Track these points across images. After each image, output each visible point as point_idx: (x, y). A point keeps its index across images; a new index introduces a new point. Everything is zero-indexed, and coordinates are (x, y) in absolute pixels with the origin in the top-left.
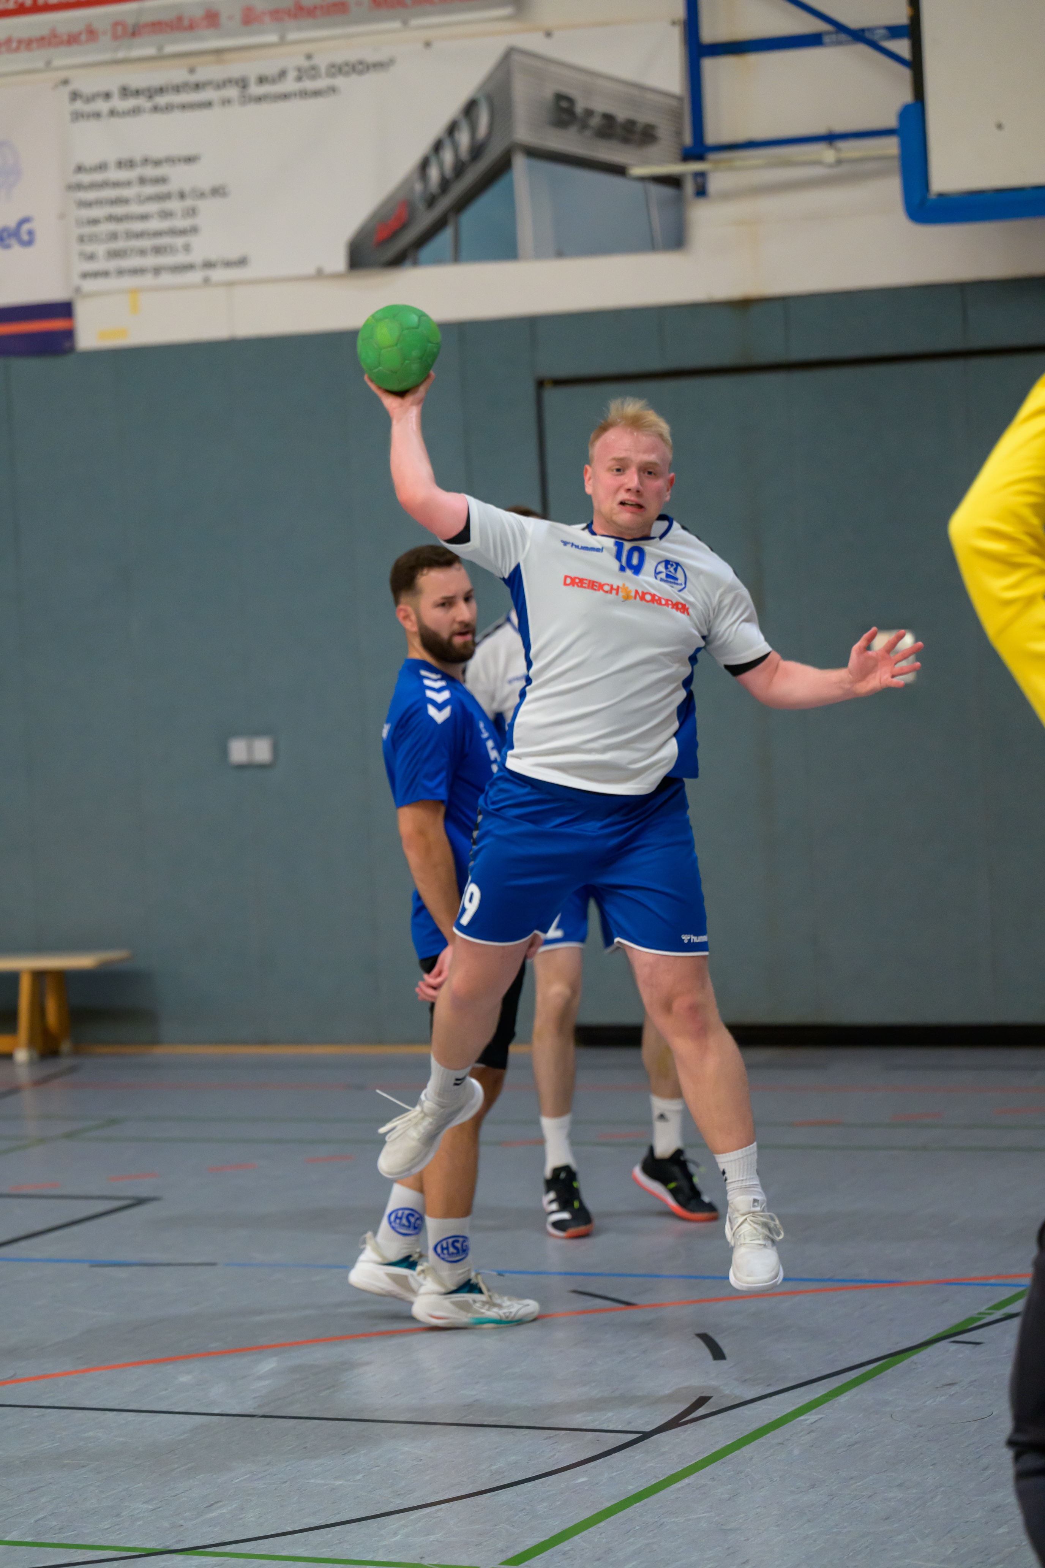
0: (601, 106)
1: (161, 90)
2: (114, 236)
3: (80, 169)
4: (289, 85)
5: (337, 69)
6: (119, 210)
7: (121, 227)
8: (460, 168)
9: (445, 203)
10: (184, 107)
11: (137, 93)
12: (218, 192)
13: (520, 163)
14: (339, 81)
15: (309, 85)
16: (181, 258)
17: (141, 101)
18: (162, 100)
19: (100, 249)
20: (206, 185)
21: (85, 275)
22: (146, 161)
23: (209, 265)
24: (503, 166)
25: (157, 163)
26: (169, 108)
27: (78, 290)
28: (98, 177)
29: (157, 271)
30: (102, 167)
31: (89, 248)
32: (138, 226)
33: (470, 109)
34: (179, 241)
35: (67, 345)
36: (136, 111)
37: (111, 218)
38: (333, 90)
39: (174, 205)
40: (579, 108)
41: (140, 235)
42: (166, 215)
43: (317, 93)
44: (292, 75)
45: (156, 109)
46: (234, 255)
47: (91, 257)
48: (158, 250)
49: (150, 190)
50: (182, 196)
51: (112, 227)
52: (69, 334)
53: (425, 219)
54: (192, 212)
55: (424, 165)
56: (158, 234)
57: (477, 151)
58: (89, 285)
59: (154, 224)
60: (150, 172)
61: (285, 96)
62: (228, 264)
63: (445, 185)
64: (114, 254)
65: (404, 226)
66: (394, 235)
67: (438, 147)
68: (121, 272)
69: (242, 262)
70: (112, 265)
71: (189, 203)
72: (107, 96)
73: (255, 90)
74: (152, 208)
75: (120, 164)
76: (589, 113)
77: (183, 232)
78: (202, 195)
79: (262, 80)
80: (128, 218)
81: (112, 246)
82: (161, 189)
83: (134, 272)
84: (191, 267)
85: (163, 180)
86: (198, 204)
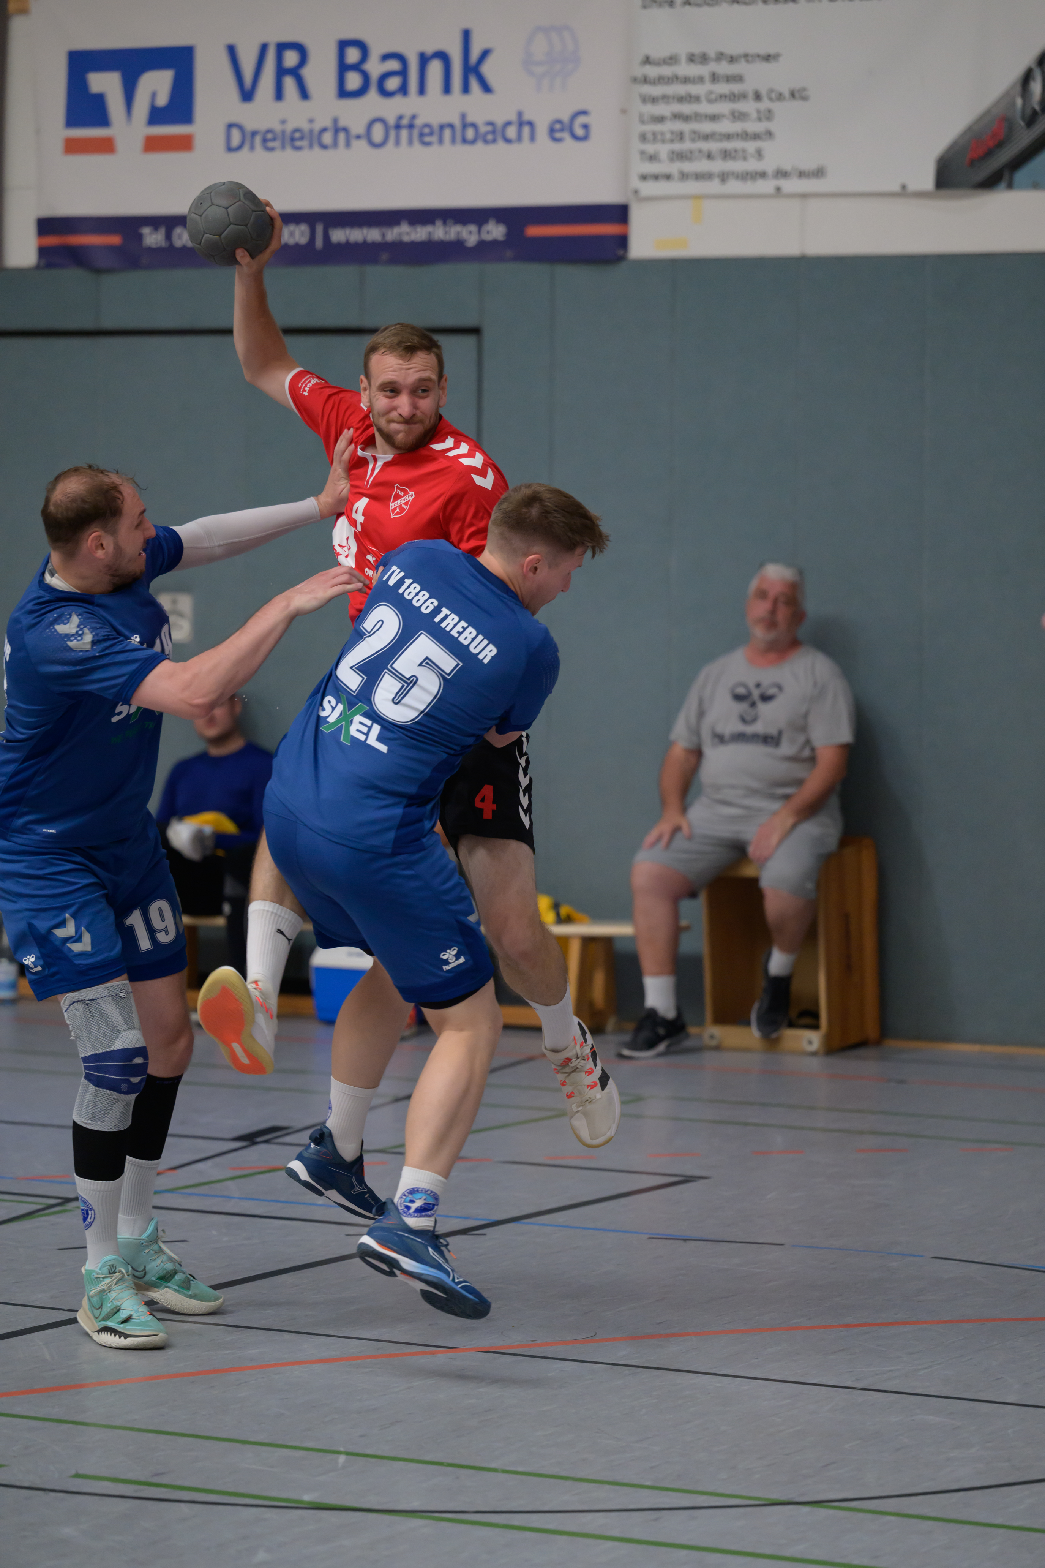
2: (681, 136)
3: (647, 61)
6: (686, 109)
7: (686, 127)
12: (797, 94)
16: (752, 165)
19: (663, 150)
20: (785, 86)
21: (644, 178)
22: (720, 56)
23: (781, 174)
25: (732, 59)
27: (636, 192)
28: (666, 71)
29: (724, 177)
30: (672, 60)
31: (650, 148)
32: (707, 127)
34: (751, 146)
35: (621, 252)
37: (677, 116)
39: (749, 107)
41: (706, 137)
42: (739, 116)
46: (809, 165)
47: (653, 158)
48: (726, 155)
49: (723, 88)
50: (758, 97)
51: (678, 126)
52: (623, 241)
53: (1024, 138)
54: (769, 115)
55: (1026, 79)
56: (728, 137)
58: (649, 188)
59: (726, 126)
60: (724, 68)
62: (802, 174)
64: (680, 156)
65: (1001, 144)
66: (989, 153)
67: (1041, 60)
68: (684, 176)
69: (819, 173)
70: (674, 168)
71: (765, 104)
74: (724, 108)
75: (691, 58)
77: (756, 137)
78: (780, 97)
80: (697, 117)
81: (677, 147)
82: (736, 88)
83: (699, 177)
84: (763, 175)
85: (739, 78)
86: (775, 106)
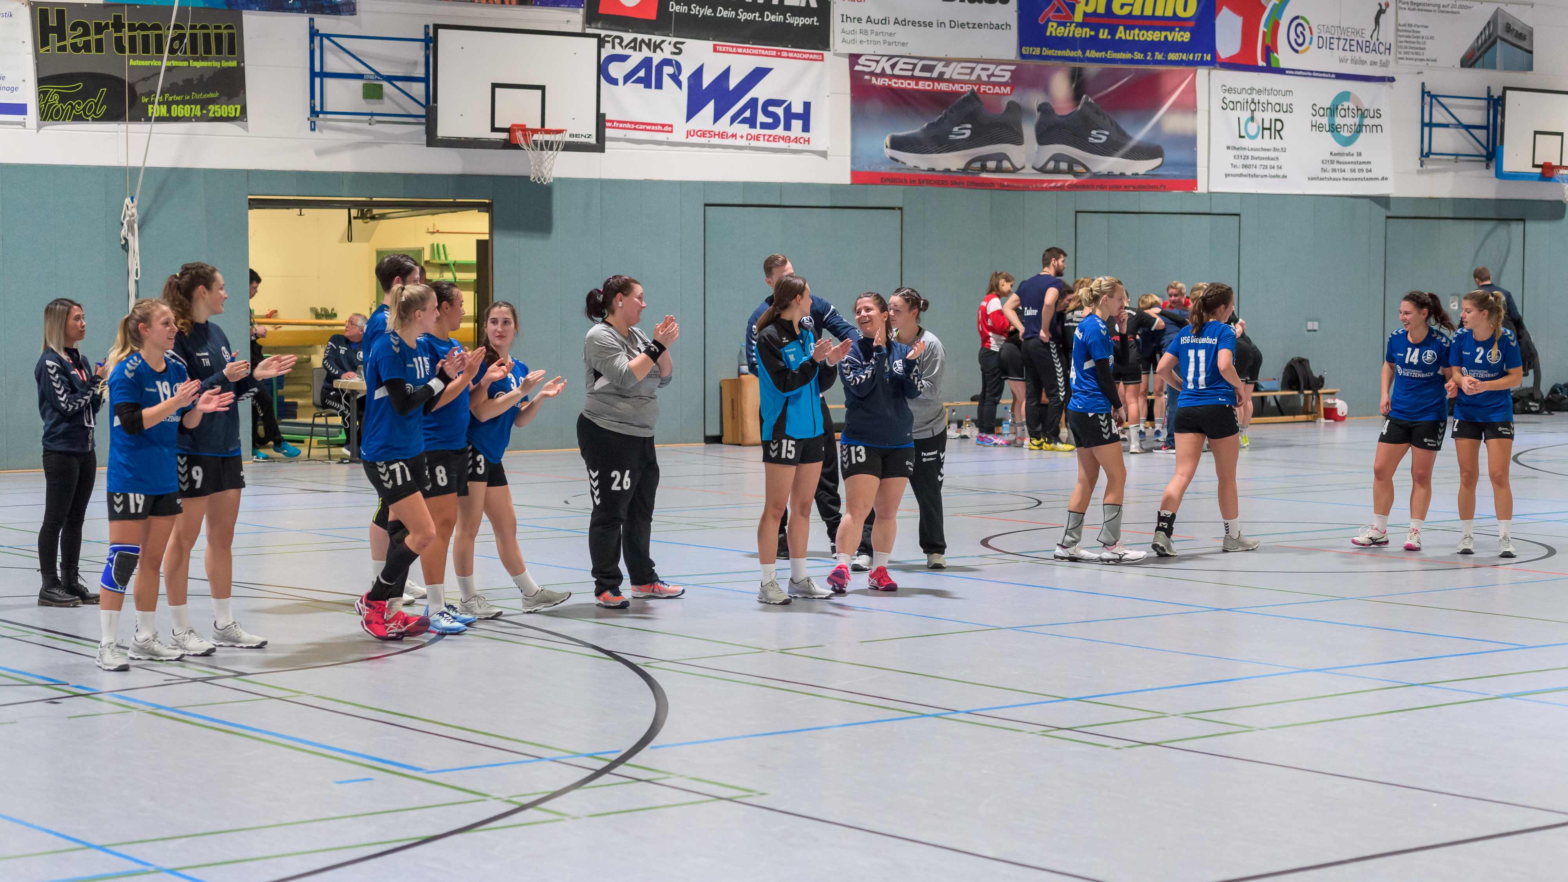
0: (1517, 28)
1: (1420, 4)
2: (1406, 47)
3: (1400, 25)
4: (1449, 9)
5: (1461, 7)
6: (1408, 39)
7: (1408, 45)
8: (1486, 41)
9: (1482, 50)
10: (1425, 10)
11: (1415, 4)
12: (1432, 38)
13: (1499, 41)
14: (1460, 10)
15: (1454, 10)
16: (1421, 57)
17: (1415, 6)
18: (1420, 7)
19: (1403, 50)
20: (1429, 36)
22: (1415, 25)
23: (1428, 60)
24: (1495, 42)
25: (1418, 26)
26: (1421, 10)
28: (1404, 28)
29: (1416, 60)
30: (1405, 25)
31: (1400, 50)
32: (1412, 45)
33: (1489, 23)
34: (1421, 51)
36: (1414, 9)
37: (1406, 41)
38: (1459, 12)
39: (1420, 40)
40: (1512, 27)
41: (1412, 48)
42: (1419, 43)
43: (1455, 13)
44: (1450, 6)
45: (1419, 10)
46: (1434, 58)
47: (1400, 53)
48: (1417, 54)
49: (1415, 34)
50: (1423, 38)
51: (1406, 44)
53: (1477, 55)
54: (1425, 43)
55: (1478, 38)
56: (1417, 48)
57: (1490, 36)
59: (1416, 45)
60: (1416, 29)
61: (1448, 12)
62: (1432, 60)
63: (1482, 45)
64: (1406, 53)
65: (1473, 56)
66: (1470, 59)
67: (1481, 34)
68: (1407, 59)
69: (1435, 60)
70: (1404, 56)
71: (1424, 40)
72: (1408, 3)
73: (1442, 9)
74: (1415, 40)
75: (1409, 25)
76: (1514, 29)
77: (1422, 49)
78: (1428, 38)
79: (1443, 6)
80: (1410, 42)
81: (1405, 50)
82: (1418, 35)
83: (1410, 59)
84: (1424, 60)
85: (1419, 32)
86: (1427, 41)
